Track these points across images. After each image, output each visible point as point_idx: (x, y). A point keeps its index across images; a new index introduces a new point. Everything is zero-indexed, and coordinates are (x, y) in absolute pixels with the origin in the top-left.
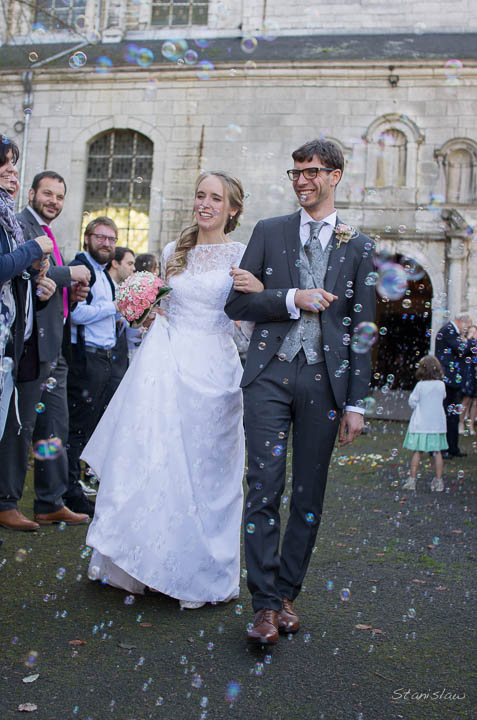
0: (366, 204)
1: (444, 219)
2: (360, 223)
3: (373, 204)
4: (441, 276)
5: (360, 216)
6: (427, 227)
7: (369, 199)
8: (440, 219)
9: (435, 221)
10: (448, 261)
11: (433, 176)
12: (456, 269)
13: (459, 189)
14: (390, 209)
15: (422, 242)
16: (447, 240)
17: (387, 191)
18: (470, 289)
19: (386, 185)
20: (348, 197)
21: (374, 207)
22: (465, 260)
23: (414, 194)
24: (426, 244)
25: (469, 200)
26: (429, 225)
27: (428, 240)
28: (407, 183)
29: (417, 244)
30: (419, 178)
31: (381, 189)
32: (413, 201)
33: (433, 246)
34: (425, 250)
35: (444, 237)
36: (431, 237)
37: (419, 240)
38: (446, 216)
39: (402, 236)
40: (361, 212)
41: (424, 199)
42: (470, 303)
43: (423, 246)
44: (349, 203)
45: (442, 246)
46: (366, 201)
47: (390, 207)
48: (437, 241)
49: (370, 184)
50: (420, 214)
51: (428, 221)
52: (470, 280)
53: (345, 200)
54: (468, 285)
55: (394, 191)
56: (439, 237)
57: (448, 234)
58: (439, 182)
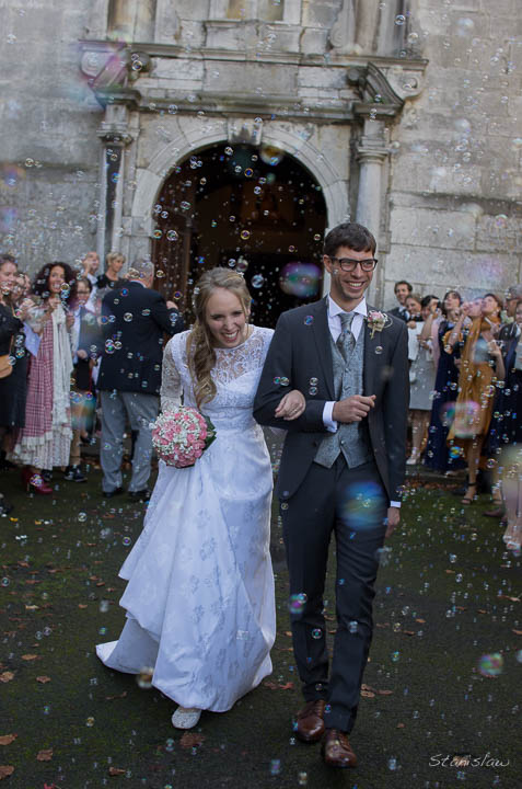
0: (212, 51)
1: (352, 84)
2: (198, 86)
3: (222, 51)
4: (343, 186)
5: (200, 73)
6: (320, 99)
7: (216, 41)
8: (343, 82)
9: (334, 87)
10: (356, 162)
11: (333, 6)
12: (372, 174)
13: (377, 33)
14: (251, 62)
15: (310, 125)
16: (356, 121)
17: (248, 28)
18: (394, 214)
19: (248, 18)
20: (177, 37)
21: (223, 57)
22: (386, 158)
23: (297, 35)
24: (316, 128)
25: (395, 52)
26: (323, 94)
27: (321, 122)
28: (286, 16)
29: (300, 128)
30: (305, 9)
31: (238, 25)
32: (295, 48)
33: (329, 132)
34: (315, 138)
35: (350, 117)
36: (326, 115)
37: (305, 120)
38: (355, 77)
39: (275, 112)
40: (200, 66)
41: (314, 47)
42: (393, 240)
43: (311, 131)
44: (178, 49)
45: (345, 134)
46: (209, 45)
47: (254, 58)
48: (337, 123)
49: (218, 14)
50: (306, 73)
51: (320, 87)
52: (394, 197)
53: (170, 41)
54: (391, 205)
55: (260, 28)
56: (341, 117)
57: (359, 110)
58: (342, 16)
